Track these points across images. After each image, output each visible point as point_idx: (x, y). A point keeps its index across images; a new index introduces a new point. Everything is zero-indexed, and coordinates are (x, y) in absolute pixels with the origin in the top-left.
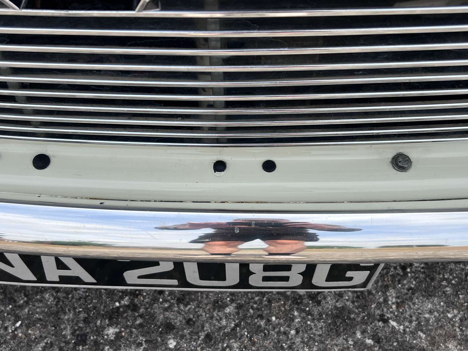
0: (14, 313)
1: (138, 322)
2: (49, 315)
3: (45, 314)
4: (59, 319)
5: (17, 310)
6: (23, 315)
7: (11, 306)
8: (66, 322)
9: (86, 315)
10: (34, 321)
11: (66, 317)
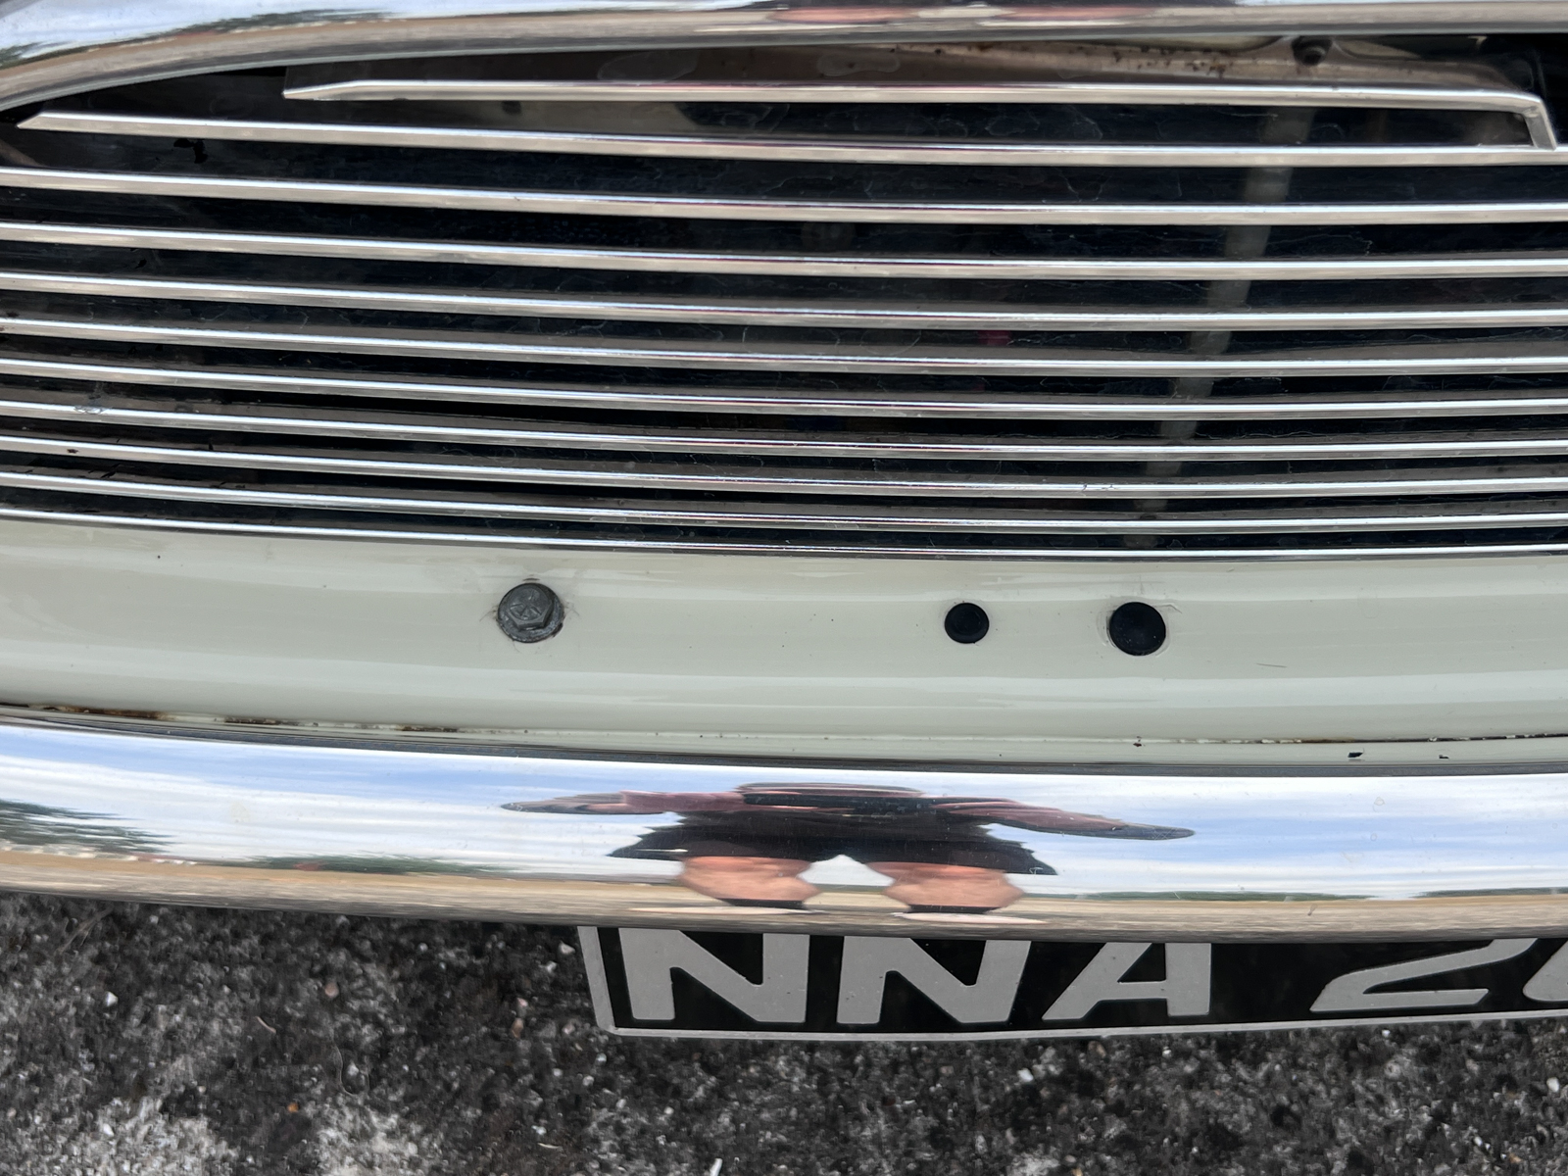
0: (689, 1133)
1: (1112, 1131)
2: (808, 1127)
3: (793, 1128)
4: (846, 1139)
5: (693, 1121)
6: (718, 1137)
7: (669, 1111)
8: (870, 1148)
9: (932, 1121)
10: (763, 1155)
11: (868, 1132)
